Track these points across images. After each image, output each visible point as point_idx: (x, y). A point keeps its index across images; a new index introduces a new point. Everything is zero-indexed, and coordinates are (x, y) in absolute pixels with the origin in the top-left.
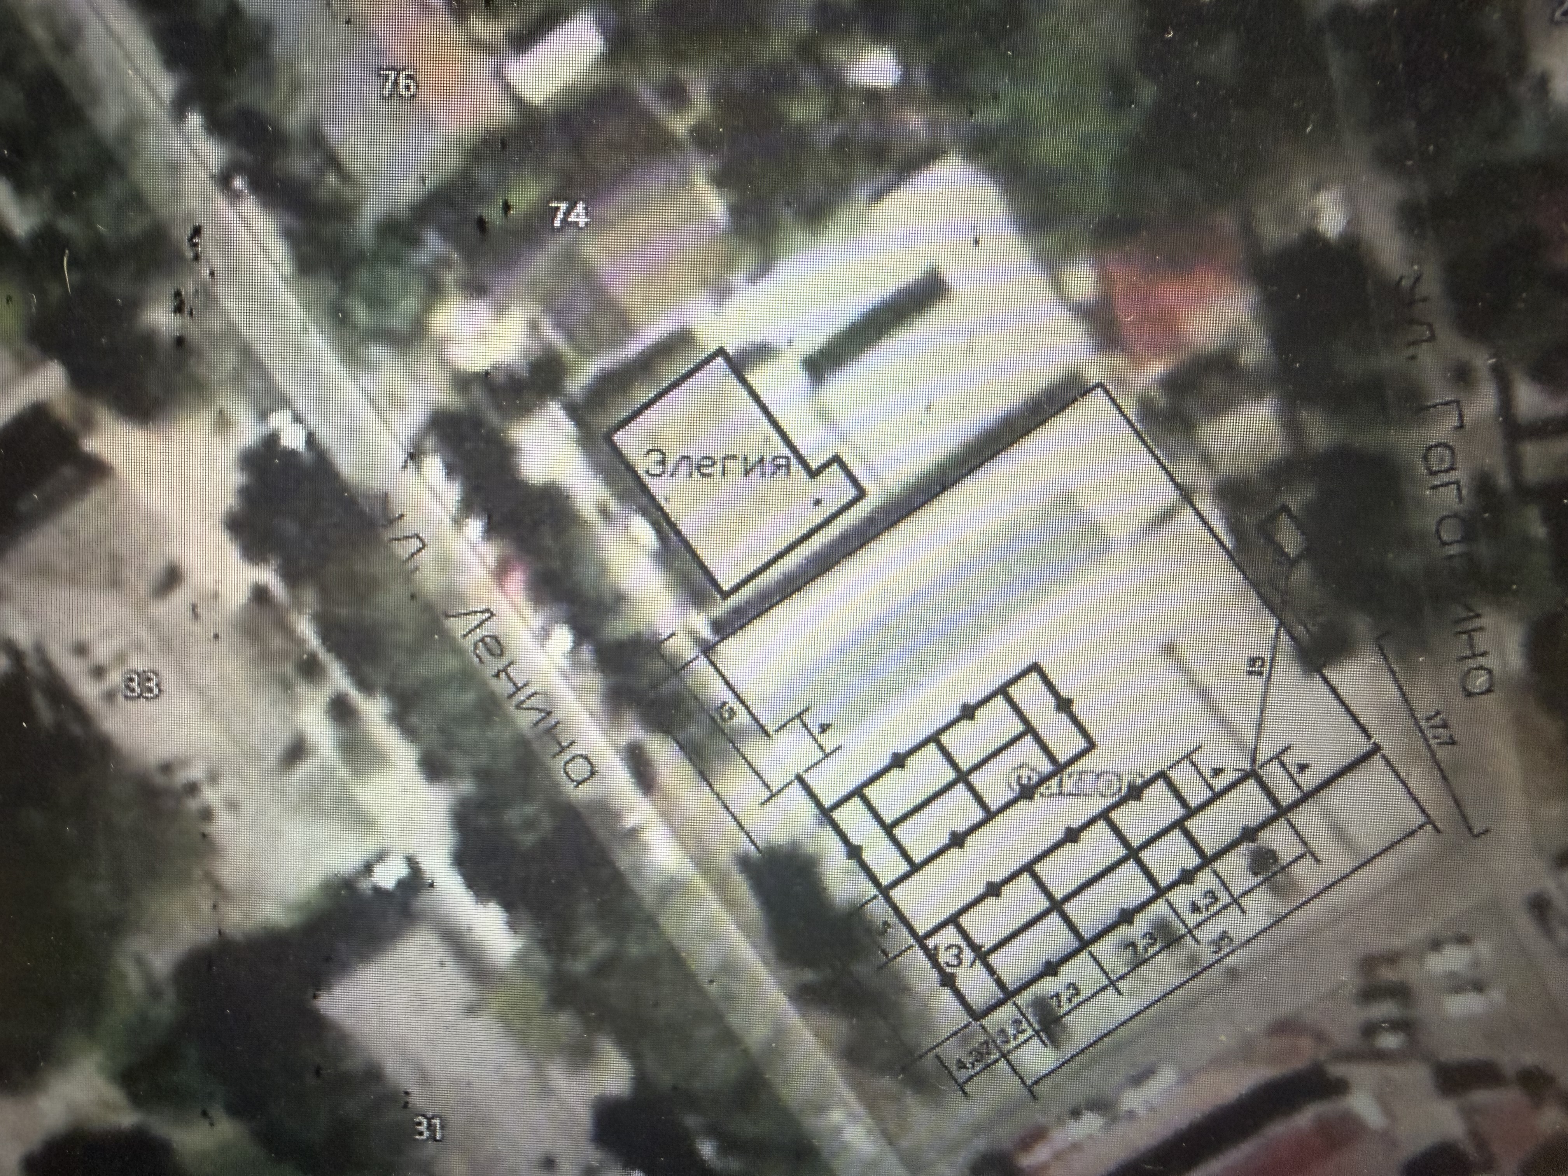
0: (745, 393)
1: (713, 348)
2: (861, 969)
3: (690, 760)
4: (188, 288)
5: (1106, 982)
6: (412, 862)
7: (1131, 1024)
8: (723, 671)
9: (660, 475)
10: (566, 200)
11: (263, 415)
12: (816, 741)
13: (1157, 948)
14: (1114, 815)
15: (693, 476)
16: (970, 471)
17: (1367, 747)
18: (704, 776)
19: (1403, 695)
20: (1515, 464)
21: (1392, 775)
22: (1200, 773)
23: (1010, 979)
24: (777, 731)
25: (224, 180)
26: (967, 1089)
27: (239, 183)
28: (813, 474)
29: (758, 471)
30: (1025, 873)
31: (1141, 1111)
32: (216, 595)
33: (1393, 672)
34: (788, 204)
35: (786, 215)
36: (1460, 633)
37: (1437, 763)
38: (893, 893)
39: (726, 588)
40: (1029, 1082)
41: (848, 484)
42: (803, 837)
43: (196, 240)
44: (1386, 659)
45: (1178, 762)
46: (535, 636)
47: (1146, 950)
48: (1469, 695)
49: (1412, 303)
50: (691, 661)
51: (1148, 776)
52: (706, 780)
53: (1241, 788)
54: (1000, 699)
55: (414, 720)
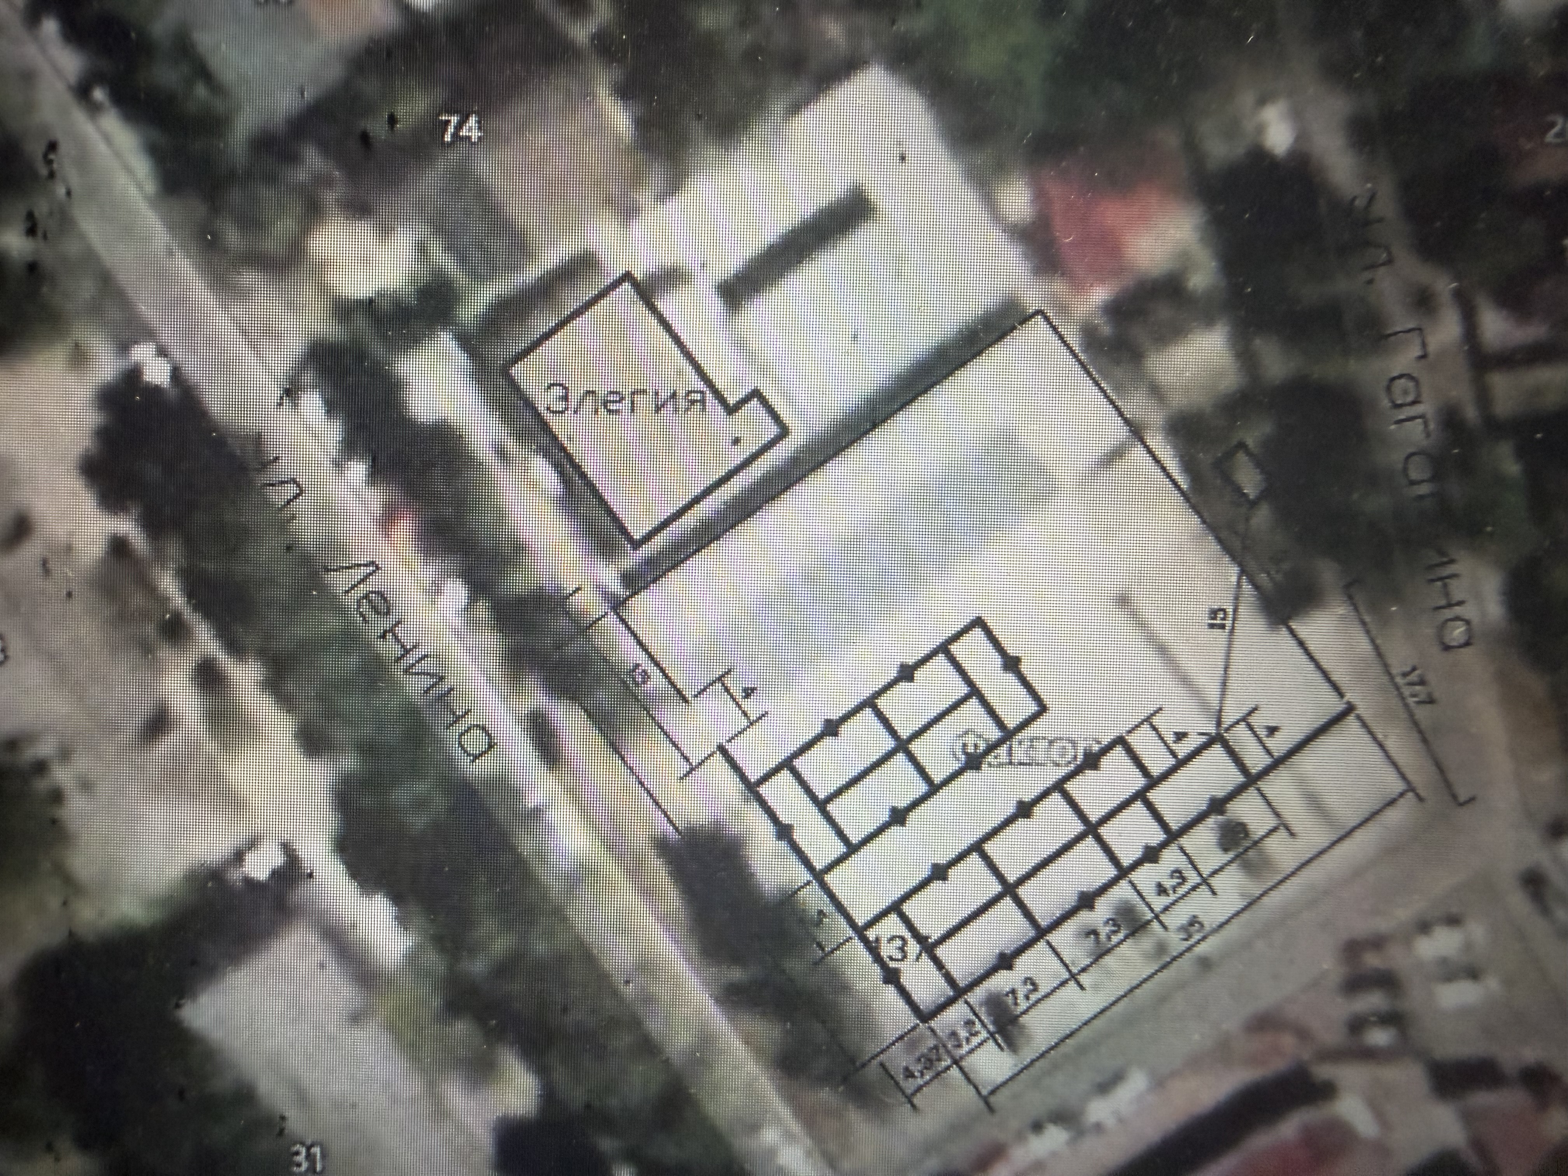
0: (654, 322)
1: (619, 273)
2: (795, 966)
3: (600, 729)
4: (42, 208)
5: (1066, 975)
6: (288, 849)
7: (1096, 1022)
8: (635, 629)
9: (562, 412)
10: (457, 113)
11: (123, 348)
12: (740, 707)
13: (1121, 936)
14: (1070, 786)
15: (599, 413)
16: (901, 408)
17: (1340, 707)
18: (615, 748)
19: (1376, 648)
20: (1483, 397)
21: (1367, 738)
22: (1161, 738)
23: (961, 973)
24: (696, 696)
25: (82, 92)
26: (916, 1101)
27: (99, 94)
28: (731, 410)
29: (670, 406)
30: (974, 853)
31: (1110, 1122)
32: (69, 548)
33: (1364, 623)
34: (699, 117)
35: (696, 129)
36: (1433, 581)
37: (1416, 724)
38: (828, 878)
39: (637, 536)
40: (984, 1092)
41: (769, 421)
42: (725, 816)
43: (52, 156)
44: (1356, 609)
45: (1137, 726)
46: (426, 591)
47: (1109, 938)
48: (1447, 648)
49: (1367, 223)
50: (599, 619)
51: (1105, 741)
52: (616, 750)
53: (1206, 754)
54: (941, 657)
55: (290, 686)
